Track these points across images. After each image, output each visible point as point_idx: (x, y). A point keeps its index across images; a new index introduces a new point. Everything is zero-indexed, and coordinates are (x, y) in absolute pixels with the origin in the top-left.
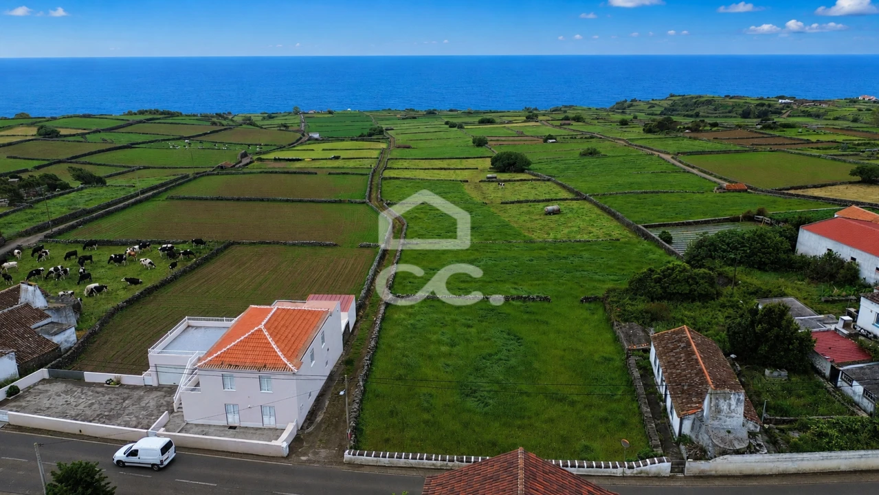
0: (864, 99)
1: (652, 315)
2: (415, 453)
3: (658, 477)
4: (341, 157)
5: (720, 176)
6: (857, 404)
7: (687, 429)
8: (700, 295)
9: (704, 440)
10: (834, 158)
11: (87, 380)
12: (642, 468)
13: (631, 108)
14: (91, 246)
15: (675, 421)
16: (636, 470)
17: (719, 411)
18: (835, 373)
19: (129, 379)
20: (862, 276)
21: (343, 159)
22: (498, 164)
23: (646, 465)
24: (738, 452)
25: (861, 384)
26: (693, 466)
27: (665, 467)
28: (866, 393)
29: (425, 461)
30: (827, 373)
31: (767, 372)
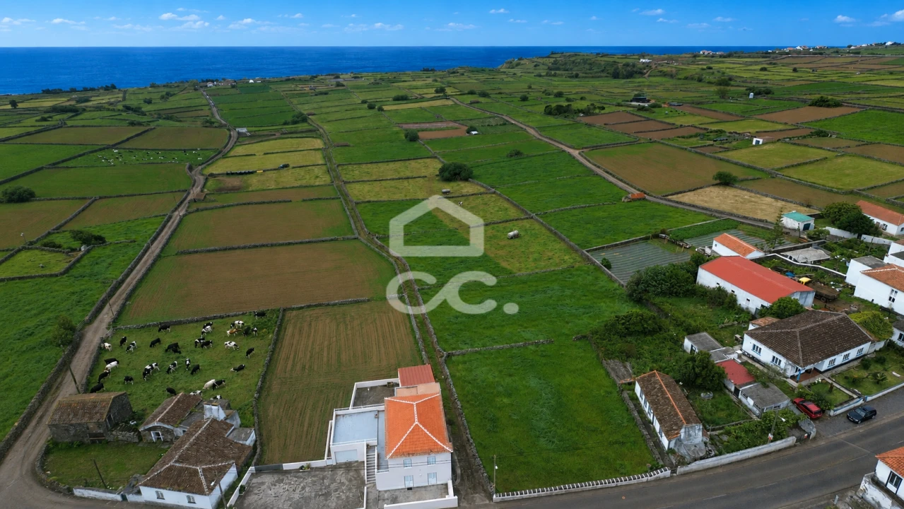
0: (704, 53)
1: (626, 353)
2: (534, 488)
3: (665, 478)
4: (291, 166)
5: (621, 178)
6: (750, 410)
7: (672, 445)
8: (649, 331)
9: (683, 451)
10: (696, 151)
11: (284, 469)
12: (657, 475)
13: (519, 67)
14: (166, 329)
15: (665, 441)
16: (653, 477)
17: (690, 435)
18: (737, 391)
19: (316, 463)
20: (739, 303)
21: (294, 168)
22: (446, 174)
23: (658, 473)
24: (702, 458)
25: (753, 399)
26: (680, 470)
27: (668, 473)
28: (755, 405)
29: (541, 493)
30: (733, 389)
31: (702, 395)
